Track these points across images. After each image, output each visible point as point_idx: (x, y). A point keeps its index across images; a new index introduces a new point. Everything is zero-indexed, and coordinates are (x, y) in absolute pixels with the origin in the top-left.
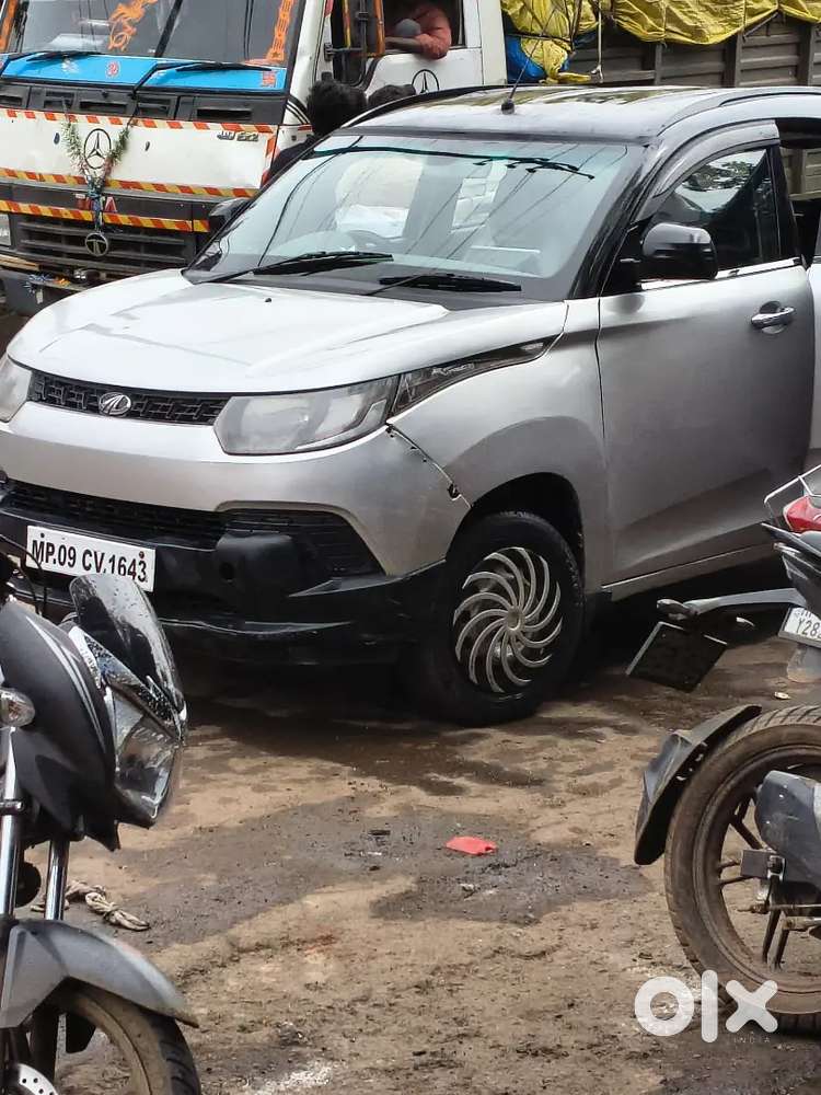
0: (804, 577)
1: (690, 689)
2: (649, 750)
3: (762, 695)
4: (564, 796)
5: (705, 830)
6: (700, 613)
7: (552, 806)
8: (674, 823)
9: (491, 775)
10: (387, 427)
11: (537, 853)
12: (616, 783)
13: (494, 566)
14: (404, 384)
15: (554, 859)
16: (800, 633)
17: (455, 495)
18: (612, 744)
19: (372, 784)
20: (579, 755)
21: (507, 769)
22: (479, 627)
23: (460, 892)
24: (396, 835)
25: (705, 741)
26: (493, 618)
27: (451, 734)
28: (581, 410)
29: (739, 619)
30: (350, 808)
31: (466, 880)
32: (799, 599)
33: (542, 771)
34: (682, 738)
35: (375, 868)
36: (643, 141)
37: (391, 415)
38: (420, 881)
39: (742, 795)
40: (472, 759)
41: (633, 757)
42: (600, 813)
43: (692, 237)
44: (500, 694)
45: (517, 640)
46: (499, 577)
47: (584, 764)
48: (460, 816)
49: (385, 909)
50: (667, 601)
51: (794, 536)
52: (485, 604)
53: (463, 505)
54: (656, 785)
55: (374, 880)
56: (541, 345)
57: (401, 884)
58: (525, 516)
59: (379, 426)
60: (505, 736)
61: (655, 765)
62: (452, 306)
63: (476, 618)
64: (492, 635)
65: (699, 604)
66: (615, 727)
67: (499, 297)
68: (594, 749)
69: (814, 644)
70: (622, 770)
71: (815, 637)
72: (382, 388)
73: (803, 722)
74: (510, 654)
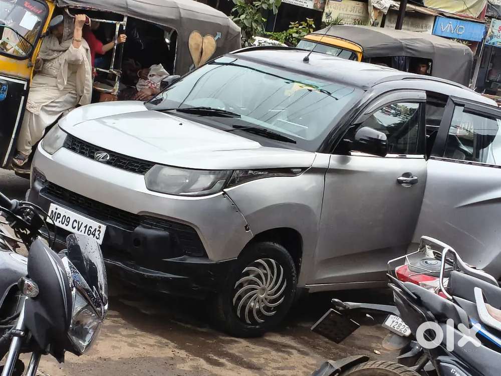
0: (402, 302)
1: (338, 342)
2: (312, 365)
3: (368, 350)
6: (350, 308)
9: (237, 361)
10: (223, 192)
13: (259, 265)
14: (235, 174)
16: (392, 327)
17: (248, 230)
18: (295, 358)
19: (183, 354)
20: (280, 360)
21: (245, 360)
22: (246, 291)
25: (341, 368)
26: (253, 289)
27: (224, 338)
28: (314, 204)
29: (368, 315)
30: (170, 363)
32: (397, 312)
33: (262, 364)
34: (330, 365)
36: (365, 88)
37: (226, 187)
40: (230, 351)
41: (305, 366)
43: (378, 136)
44: (249, 324)
45: (262, 301)
46: (260, 271)
50: (336, 300)
51: (401, 283)
52: (251, 282)
53: (250, 235)
56: (300, 170)
58: (277, 246)
59: (219, 191)
60: (248, 344)
62: (264, 144)
64: (250, 297)
65: (351, 304)
66: (299, 351)
67: (285, 144)
68: (287, 359)
69: (397, 333)
70: (298, 371)
71: (398, 330)
72: (225, 174)
73: (387, 369)
74: (257, 307)
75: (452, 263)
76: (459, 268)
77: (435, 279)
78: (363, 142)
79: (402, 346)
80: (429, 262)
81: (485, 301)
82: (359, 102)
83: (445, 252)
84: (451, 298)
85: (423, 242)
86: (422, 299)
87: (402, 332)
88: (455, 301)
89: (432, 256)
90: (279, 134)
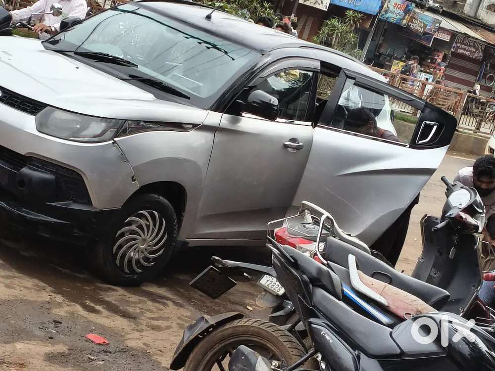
0: (279, 265)
1: (214, 298)
2: (186, 317)
3: (241, 305)
4: (144, 327)
5: (204, 362)
6: (229, 266)
7: (137, 330)
8: (192, 356)
9: (113, 309)
10: (113, 141)
11: (126, 350)
12: (168, 328)
13: (142, 216)
14: (126, 125)
15: (132, 355)
16: (266, 285)
17: (134, 181)
18: (170, 310)
19: (59, 298)
20: (155, 310)
21: (121, 308)
22: (128, 241)
23: (86, 359)
24: (64, 325)
25: (216, 323)
26: (134, 239)
27: (101, 285)
28: (201, 161)
29: (245, 274)
30: (46, 307)
31: (91, 354)
32: (274, 273)
33: (137, 313)
34: (206, 319)
35: (51, 338)
36: (262, 52)
37: (116, 137)
38: (70, 349)
39: (224, 352)
40: (107, 299)
41: (179, 318)
42: (158, 340)
43: (270, 100)
44: (127, 273)
45: (142, 252)
46: (143, 222)
47: (156, 315)
48: (95, 324)
49: (51, 358)
50: (217, 258)
51: (279, 245)
52: (133, 232)
53: (136, 186)
54: (189, 337)
55: (49, 343)
56: (192, 126)
57: (61, 348)
58: (162, 198)
59: (109, 140)
60: (126, 293)
61: (191, 328)
62: (158, 97)
63: (127, 237)
64: (131, 246)
65: (230, 263)
66: (174, 302)
67: (180, 99)
68: (162, 310)
69: (271, 292)
70: (173, 323)
71: (272, 289)
72: (117, 123)
73: (261, 326)
74: (137, 257)
75: (329, 229)
76: (335, 234)
77: (312, 243)
78: (255, 105)
79: (274, 305)
80: (307, 226)
81: (358, 268)
82: (255, 66)
83: (323, 217)
84: (325, 262)
85: (303, 207)
86: (299, 263)
87: (276, 291)
88: (329, 266)
89: (311, 221)
90: (174, 88)
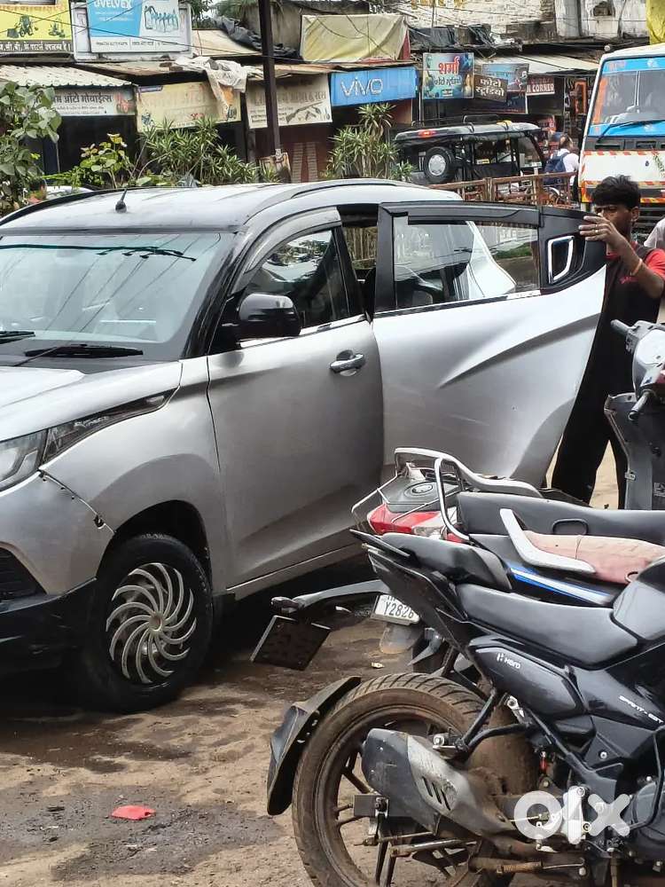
0: (387, 570)
1: (302, 668)
2: (274, 720)
3: (361, 666)
4: (206, 764)
5: (323, 782)
6: (306, 605)
7: (198, 773)
8: (298, 779)
9: (146, 753)
10: (39, 473)
11: (187, 814)
12: (249, 749)
13: (137, 579)
14: (51, 437)
15: (201, 817)
16: (387, 614)
17: (101, 524)
18: (244, 718)
19: (47, 769)
20: (217, 729)
21: (158, 746)
22: (129, 630)
23: (125, 853)
24: (70, 810)
25: (319, 709)
26: (139, 623)
27: (111, 721)
28: (201, 448)
29: (338, 608)
30: (29, 792)
31: (130, 841)
32: (384, 588)
33: (188, 745)
34: (299, 709)
35: (53, 839)
36: (233, 229)
37: (42, 462)
38: (92, 847)
39: (350, 751)
40: (130, 740)
41: (262, 726)
42: (238, 775)
43: (278, 303)
44: (150, 685)
45: (161, 639)
46: (142, 589)
47: (221, 737)
48: (122, 789)
49: (62, 873)
50: (279, 599)
51: (379, 539)
52: (132, 612)
53: (107, 532)
54: (281, 749)
55: (54, 849)
56: (163, 397)
57: (76, 850)
58: (160, 537)
59: (32, 473)
60: (159, 719)
61: (280, 732)
62: (87, 371)
63: (126, 623)
64: (138, 638)
65: (305, 599)
66: (246, 704)
67: (127, 360)
68: (230, 723)
69: (402, 623)
70: (253, 738)
71: (400, 617)
72: (34, 440)
73: (395, 686)
74: (155, 651)
75: (455, 479)
76: (468, 485)
77: (436, 514)
78: (255, 320)
79: (413, 642)
80: (418, 489)
81: (523, 527)
82: (230, 256)
83: (438, 464)
84: (467, 538)
85: (399, 458)
86: (418, 554)
87: (407, 618)
88: (476, 543)
89: (421, 478)
90: (109, 346)
